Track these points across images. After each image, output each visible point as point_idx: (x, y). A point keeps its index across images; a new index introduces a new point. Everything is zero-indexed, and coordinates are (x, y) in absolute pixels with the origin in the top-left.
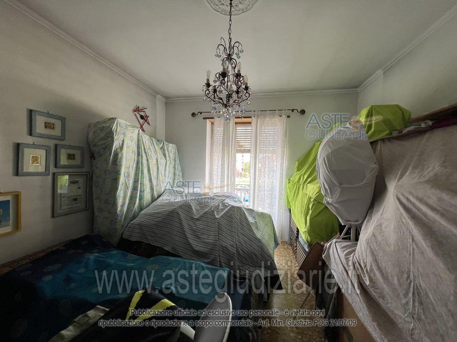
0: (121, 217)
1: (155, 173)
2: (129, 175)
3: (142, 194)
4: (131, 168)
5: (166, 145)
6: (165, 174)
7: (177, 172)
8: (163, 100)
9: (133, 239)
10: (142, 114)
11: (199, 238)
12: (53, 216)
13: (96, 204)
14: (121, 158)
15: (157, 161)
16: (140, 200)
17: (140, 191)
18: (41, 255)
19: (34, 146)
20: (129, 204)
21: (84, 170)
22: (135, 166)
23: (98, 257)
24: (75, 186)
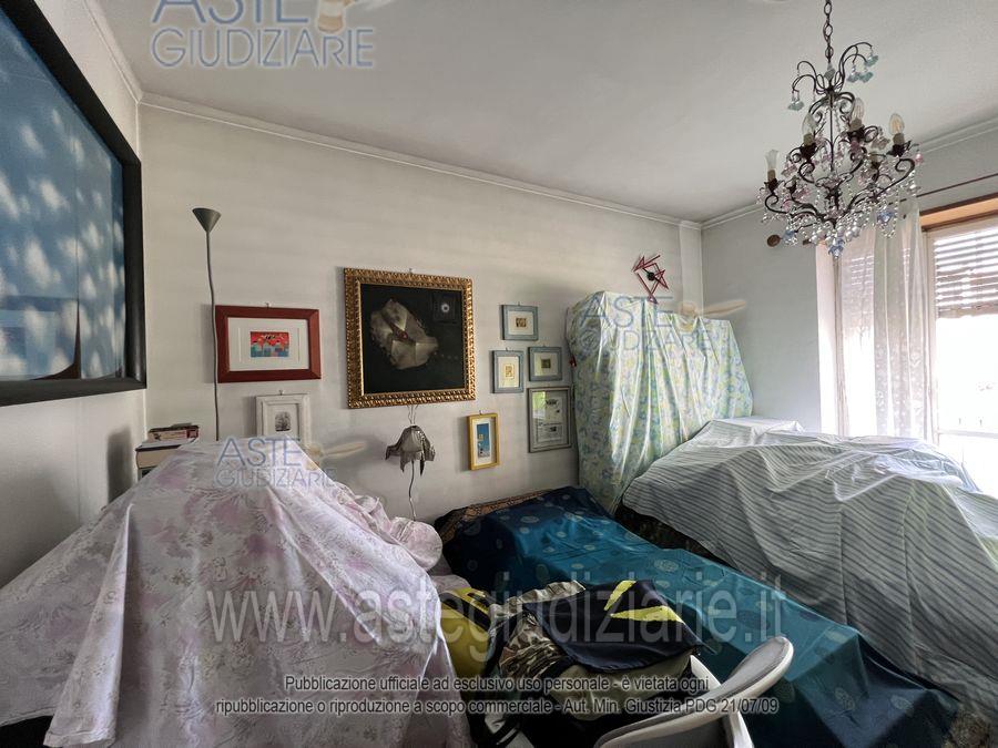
0: (620, 465)
1: (682, 385)
2: (629, 390)
3: (656, 427)
4: (632, 378)
5: (705, 324)
6: (704, 389)
7: (736, 383)
8: (696, 227)
9: (639, 510)
10: (651, 269)
11: (785, 540)
12: (529, 451)
13: (582, 439)
14: (614, 361)
15: (685, 361)
16: (653, 438)
17: (652, 422)
18: (520, 501)
19: (508, 353)
20: (632, 444)
21: (562, 383)
22: (639, 373)
23: (582, 522)
24: (553, 409)
